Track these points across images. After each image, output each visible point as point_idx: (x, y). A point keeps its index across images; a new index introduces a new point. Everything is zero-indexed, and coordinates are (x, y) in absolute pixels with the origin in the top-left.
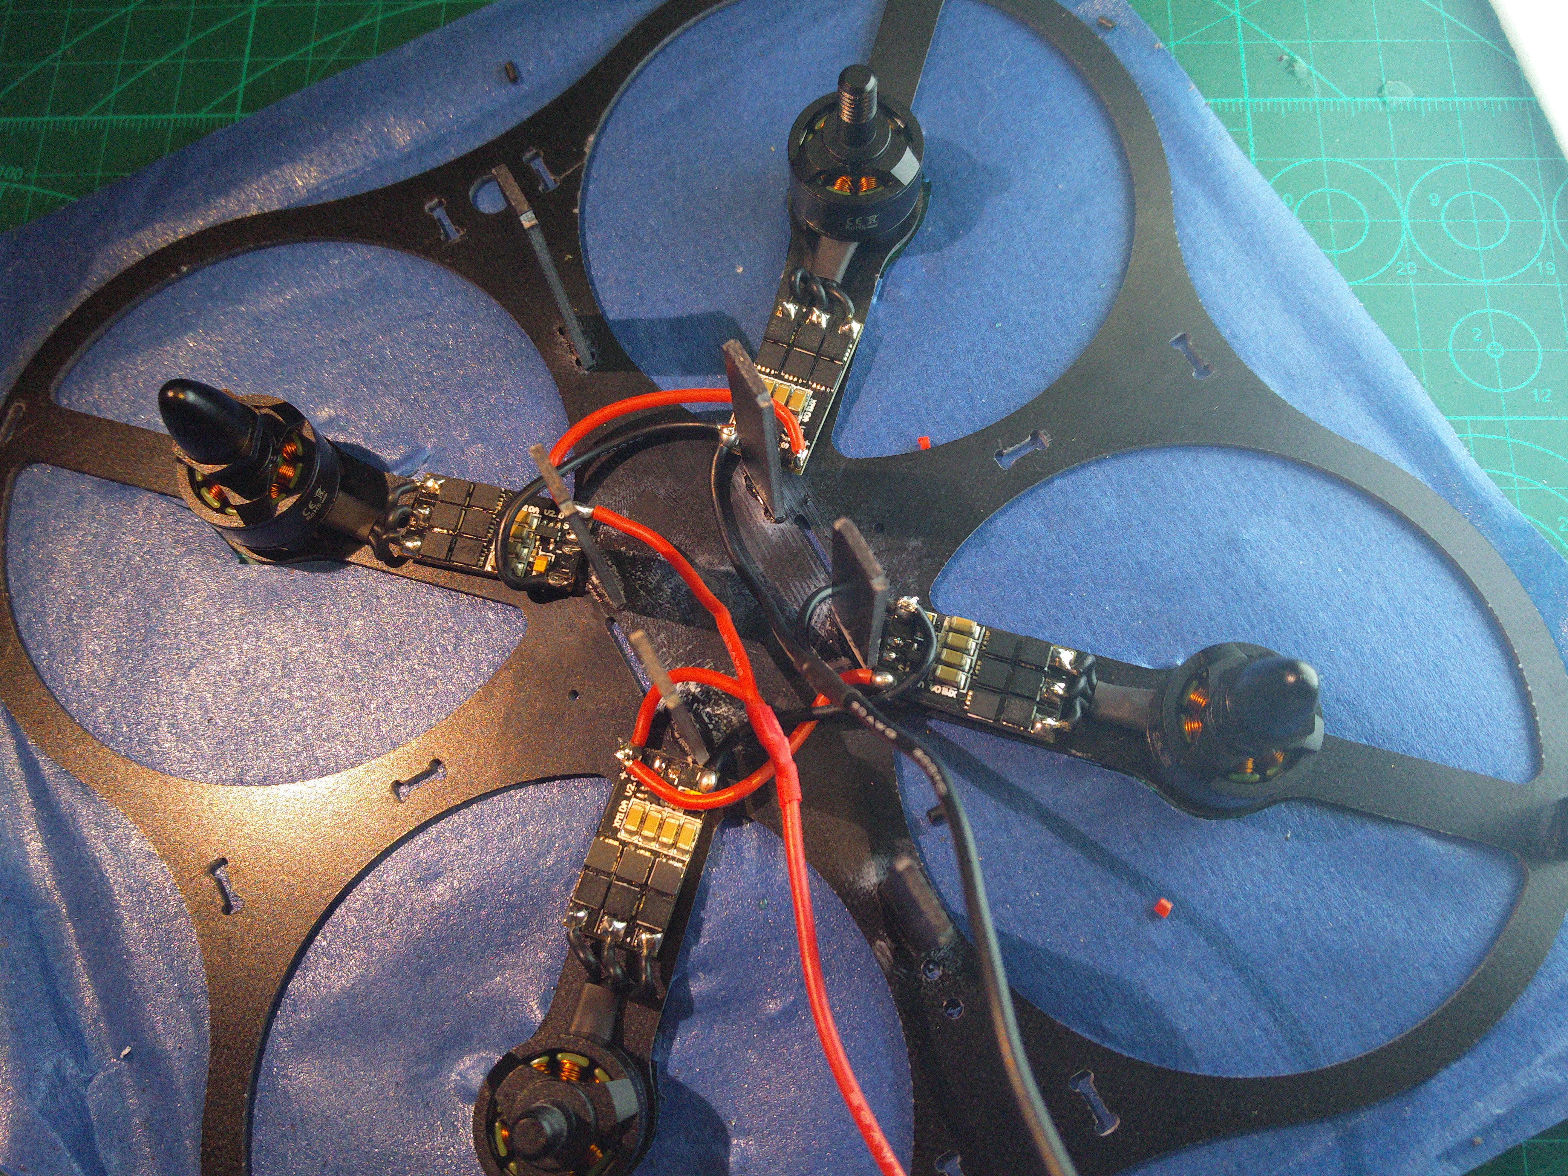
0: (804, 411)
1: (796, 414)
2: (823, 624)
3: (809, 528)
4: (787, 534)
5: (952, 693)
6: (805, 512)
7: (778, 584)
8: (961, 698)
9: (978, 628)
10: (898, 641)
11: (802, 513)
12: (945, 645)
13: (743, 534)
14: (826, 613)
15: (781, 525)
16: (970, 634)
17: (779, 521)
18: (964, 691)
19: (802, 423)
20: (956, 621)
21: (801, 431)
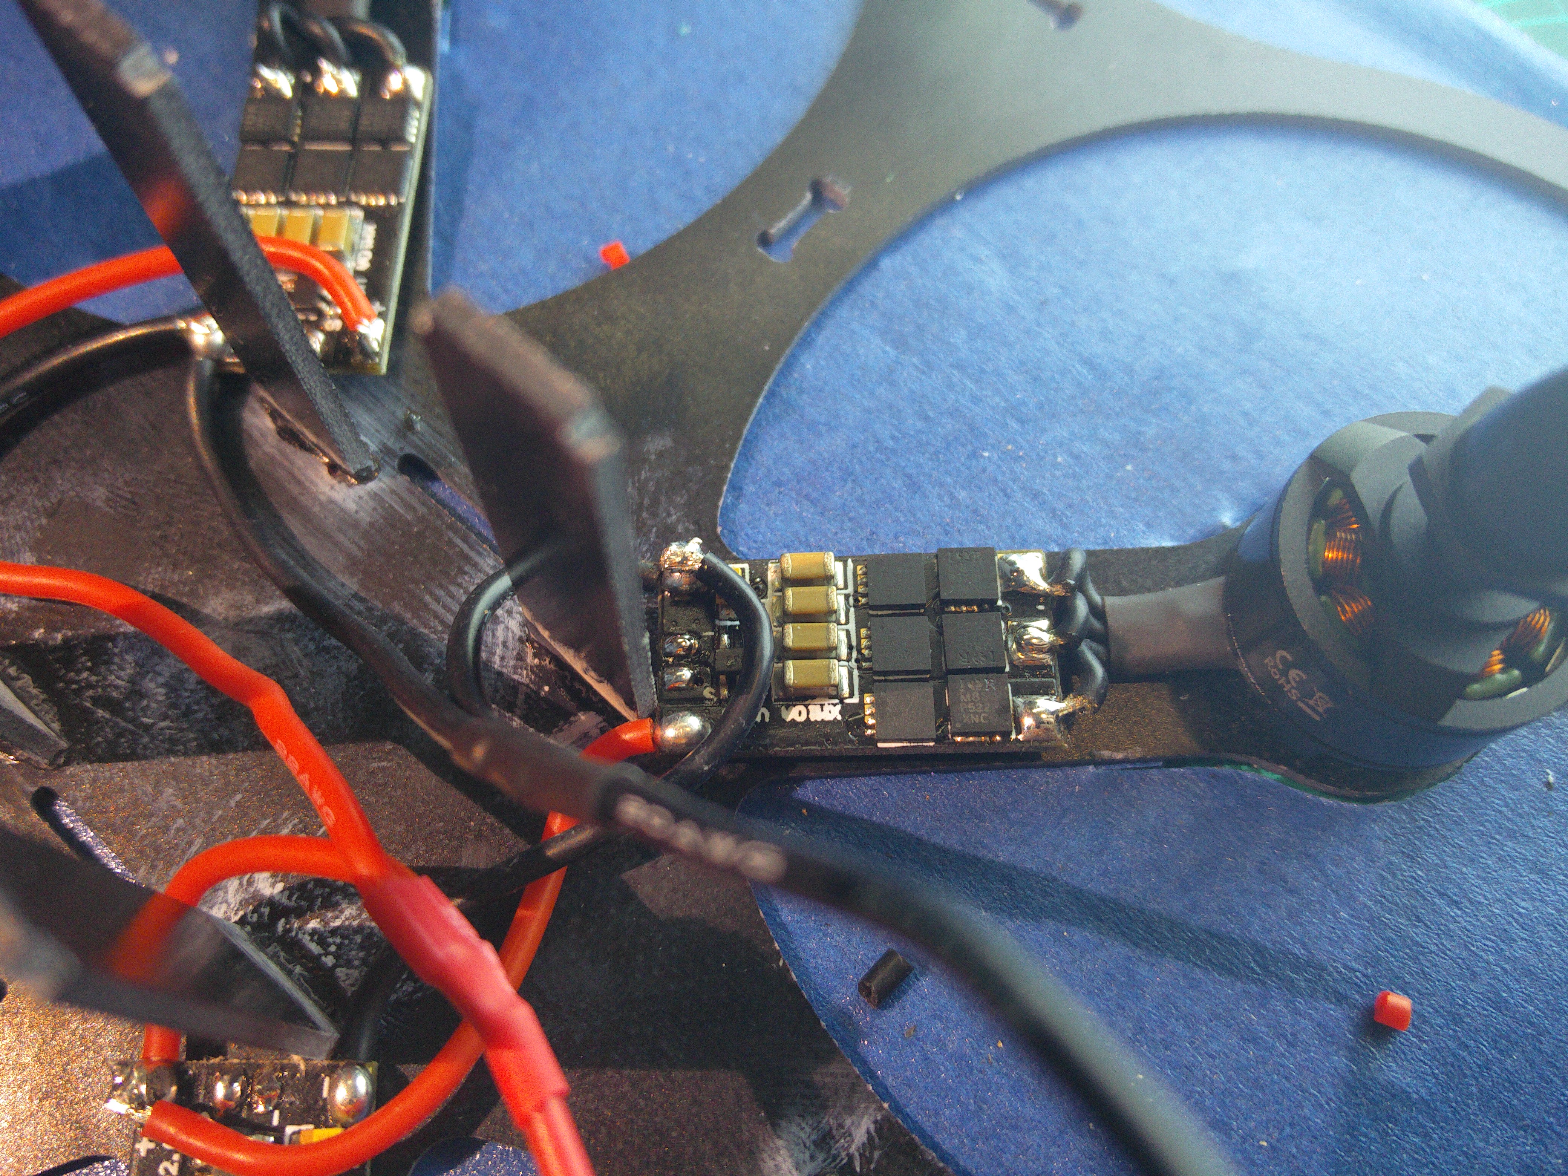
0: (354, 249)
1: (338, 255)
2: (520, 658)
3: (433, 477)
4: (391, 500)
5: (830, 712)
6: (416, 447)
7: (397, 607)
8: (852, 714)
9: (840, 565)
10: (686, 641)
11: (408, 450)
12: (787, 617)
13: (294, 525)
14: (518, 633)
15: (372, 486)
16: (827, 579)
17: (364, 477)
18: (855, 700)
19: (357, 274)
20: (791, 562)
21: (358, 289)
